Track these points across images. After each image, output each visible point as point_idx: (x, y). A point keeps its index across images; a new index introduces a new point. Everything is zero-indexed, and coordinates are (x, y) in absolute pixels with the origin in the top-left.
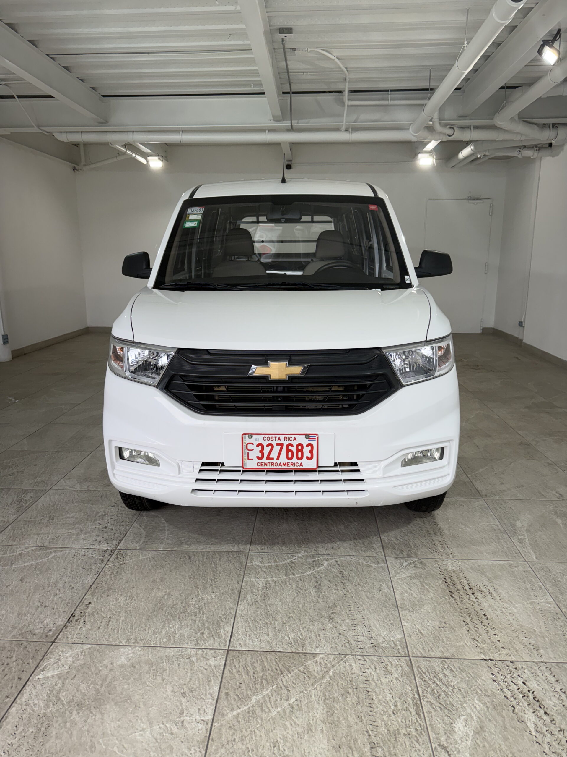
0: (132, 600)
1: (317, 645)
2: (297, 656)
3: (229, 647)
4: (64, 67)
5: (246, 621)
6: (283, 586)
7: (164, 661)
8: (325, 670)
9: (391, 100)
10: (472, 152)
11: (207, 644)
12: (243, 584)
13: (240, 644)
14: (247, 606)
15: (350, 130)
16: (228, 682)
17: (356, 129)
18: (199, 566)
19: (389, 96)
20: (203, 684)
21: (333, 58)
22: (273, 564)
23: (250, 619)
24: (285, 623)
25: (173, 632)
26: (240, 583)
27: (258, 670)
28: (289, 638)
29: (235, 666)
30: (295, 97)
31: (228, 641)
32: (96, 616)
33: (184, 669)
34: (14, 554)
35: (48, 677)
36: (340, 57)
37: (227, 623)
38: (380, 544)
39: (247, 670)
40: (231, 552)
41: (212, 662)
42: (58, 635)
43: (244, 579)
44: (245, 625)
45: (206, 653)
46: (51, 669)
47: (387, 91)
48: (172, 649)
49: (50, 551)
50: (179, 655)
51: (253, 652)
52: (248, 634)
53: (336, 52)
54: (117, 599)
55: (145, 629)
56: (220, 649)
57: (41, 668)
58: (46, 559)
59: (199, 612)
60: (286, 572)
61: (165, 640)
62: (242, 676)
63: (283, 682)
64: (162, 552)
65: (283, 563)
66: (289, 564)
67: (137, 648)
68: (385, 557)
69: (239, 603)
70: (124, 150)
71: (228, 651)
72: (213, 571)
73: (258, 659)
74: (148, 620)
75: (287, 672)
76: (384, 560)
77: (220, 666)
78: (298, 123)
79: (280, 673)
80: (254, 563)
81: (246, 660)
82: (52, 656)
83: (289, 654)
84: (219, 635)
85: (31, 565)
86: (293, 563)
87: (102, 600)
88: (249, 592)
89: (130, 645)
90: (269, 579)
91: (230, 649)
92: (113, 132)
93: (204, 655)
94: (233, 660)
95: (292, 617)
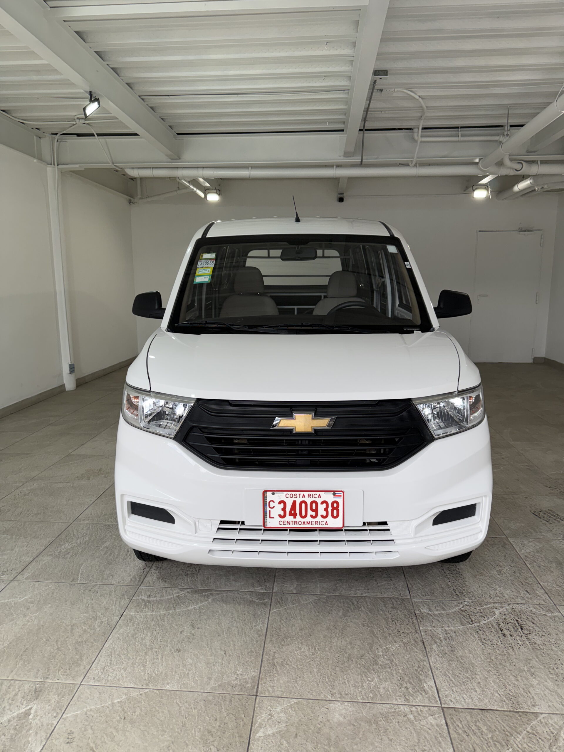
0: (315, 649)
1: (533, 704)
2: (517, 715)
3: (441, 705)
4: (150, 107)
5: (446, 675)
6: (464, 636)
7: (381, 719)
8: (556, 733)
9: (461, 136)
10: (531, 185)
11: (417, 700)
12: (423, 634)
13: (451, 701)
14: (438, 658)
15: (418, 165)
16: (460, 744)
17: (422, 164)
18: (367, 613)
19: (460, 132)
20: (435, 746)
21: (418, 97)
22: (443, 612)
23: (449, 673)
24: (487, 678)
25: (375, 686)
26: (419, 632)
27: (484, 730)
28: (500, 695)
29: (458, 726)
30: (367, 134)
31: (437, 697)
32: (287, 666)
33: (406, 728)
34: (172, 596)
35: (269, 735)
36: (423, 97)
37: (427, 677)
38: (543, 591)
39: (473, 730)
40: (394, 598)
41: (431, 719)
42: (258, 687)
43: (421, 628)
44: (447, 680)
45: (421, 711)
46: (268, 726)
47: (458, 128)
48: (383, 705)
49: (206, 594)
50: (394, 712)
51: (469, 710)
52: (454, 689)
53: (421, 93)
54: (300, 648)
55: (345, 682)
56: (433, 706)
57: (257, 725)
58: (207, 602)
59: (391, 663)
60: (461, 621)
61: (371, 695)
62: (471, 738)
63: (517, 745)
64: (321, 597)
65: (453, 611)
66: (459, 612)
67: (346, 704)
68: (555, 605)
69: (429, 655)
70: (188, 184)
71: (443, 708)
72: (385, 619)
73: (479, 719)
74: (342, 671)
75: (515, 733)
76: (556, 608)
77: (442, 725)
78: (367, 159)
79: (509, 734)
80: (422, 611)
81: (466, 718)
82: (262, 711)
83: (508, 713)
84: (424, 690)
85: (194, 608)
86: (463, 611)
87: (284, 648)
88: (433, 643)
89: (337, 700)
90: (447, 629)
91: (443, 706)
92: (183, 168)
93: (420, 712)
94: (452, 718)
95: (491, 671)
